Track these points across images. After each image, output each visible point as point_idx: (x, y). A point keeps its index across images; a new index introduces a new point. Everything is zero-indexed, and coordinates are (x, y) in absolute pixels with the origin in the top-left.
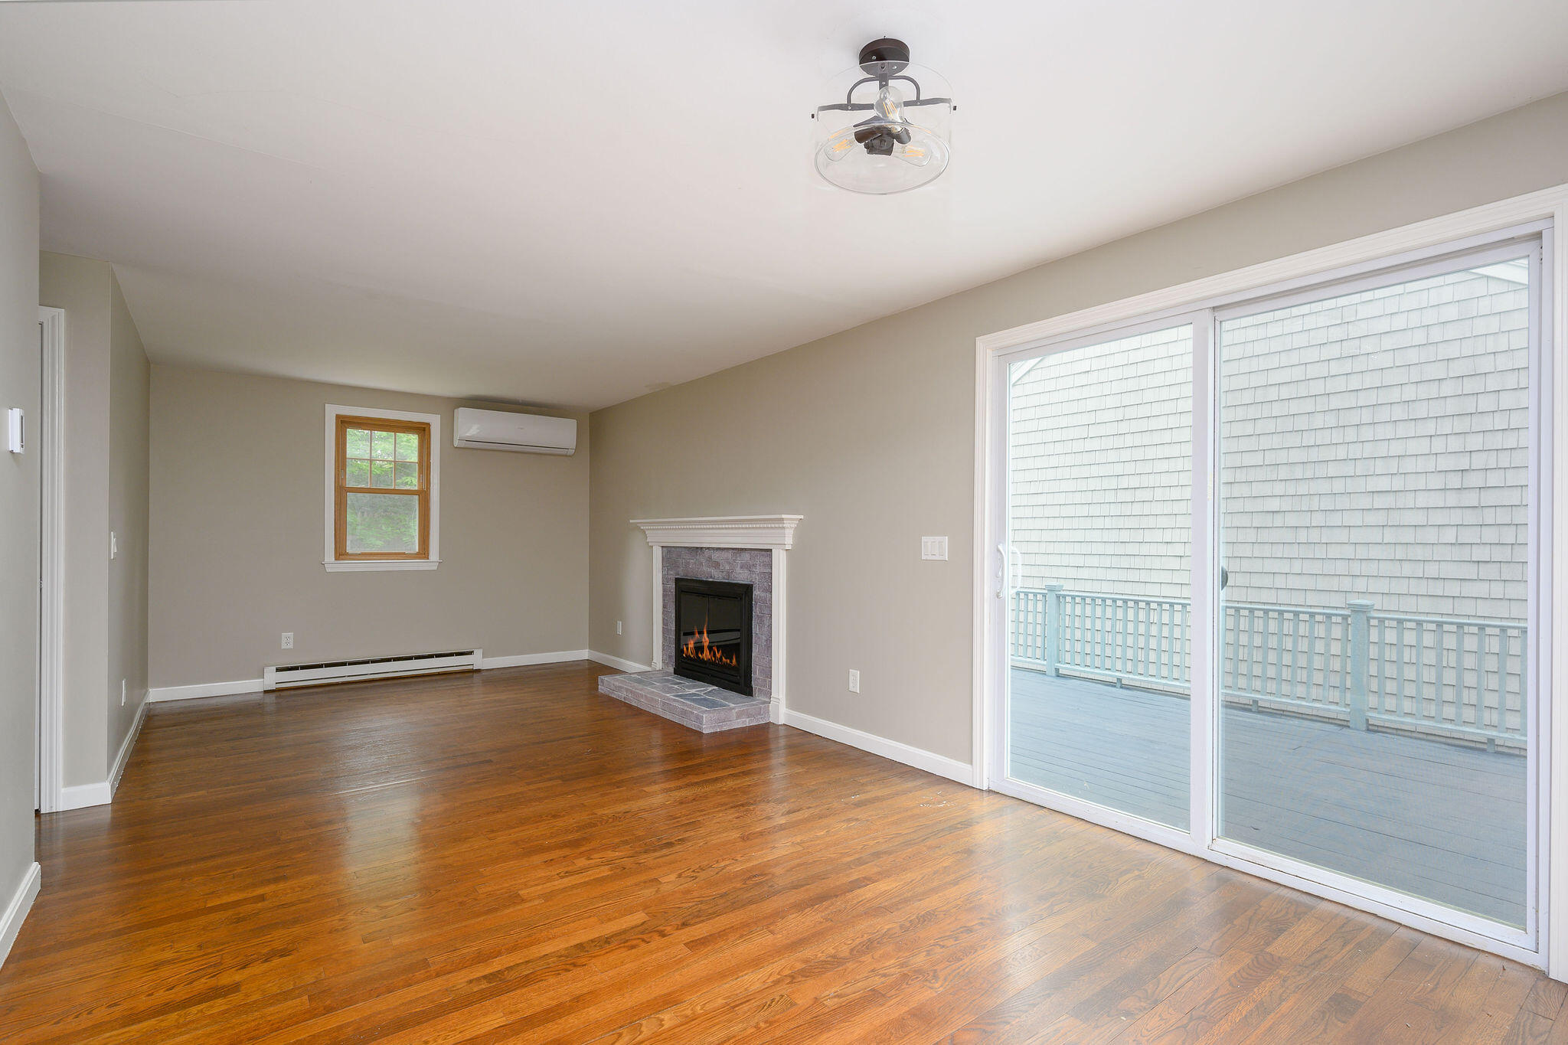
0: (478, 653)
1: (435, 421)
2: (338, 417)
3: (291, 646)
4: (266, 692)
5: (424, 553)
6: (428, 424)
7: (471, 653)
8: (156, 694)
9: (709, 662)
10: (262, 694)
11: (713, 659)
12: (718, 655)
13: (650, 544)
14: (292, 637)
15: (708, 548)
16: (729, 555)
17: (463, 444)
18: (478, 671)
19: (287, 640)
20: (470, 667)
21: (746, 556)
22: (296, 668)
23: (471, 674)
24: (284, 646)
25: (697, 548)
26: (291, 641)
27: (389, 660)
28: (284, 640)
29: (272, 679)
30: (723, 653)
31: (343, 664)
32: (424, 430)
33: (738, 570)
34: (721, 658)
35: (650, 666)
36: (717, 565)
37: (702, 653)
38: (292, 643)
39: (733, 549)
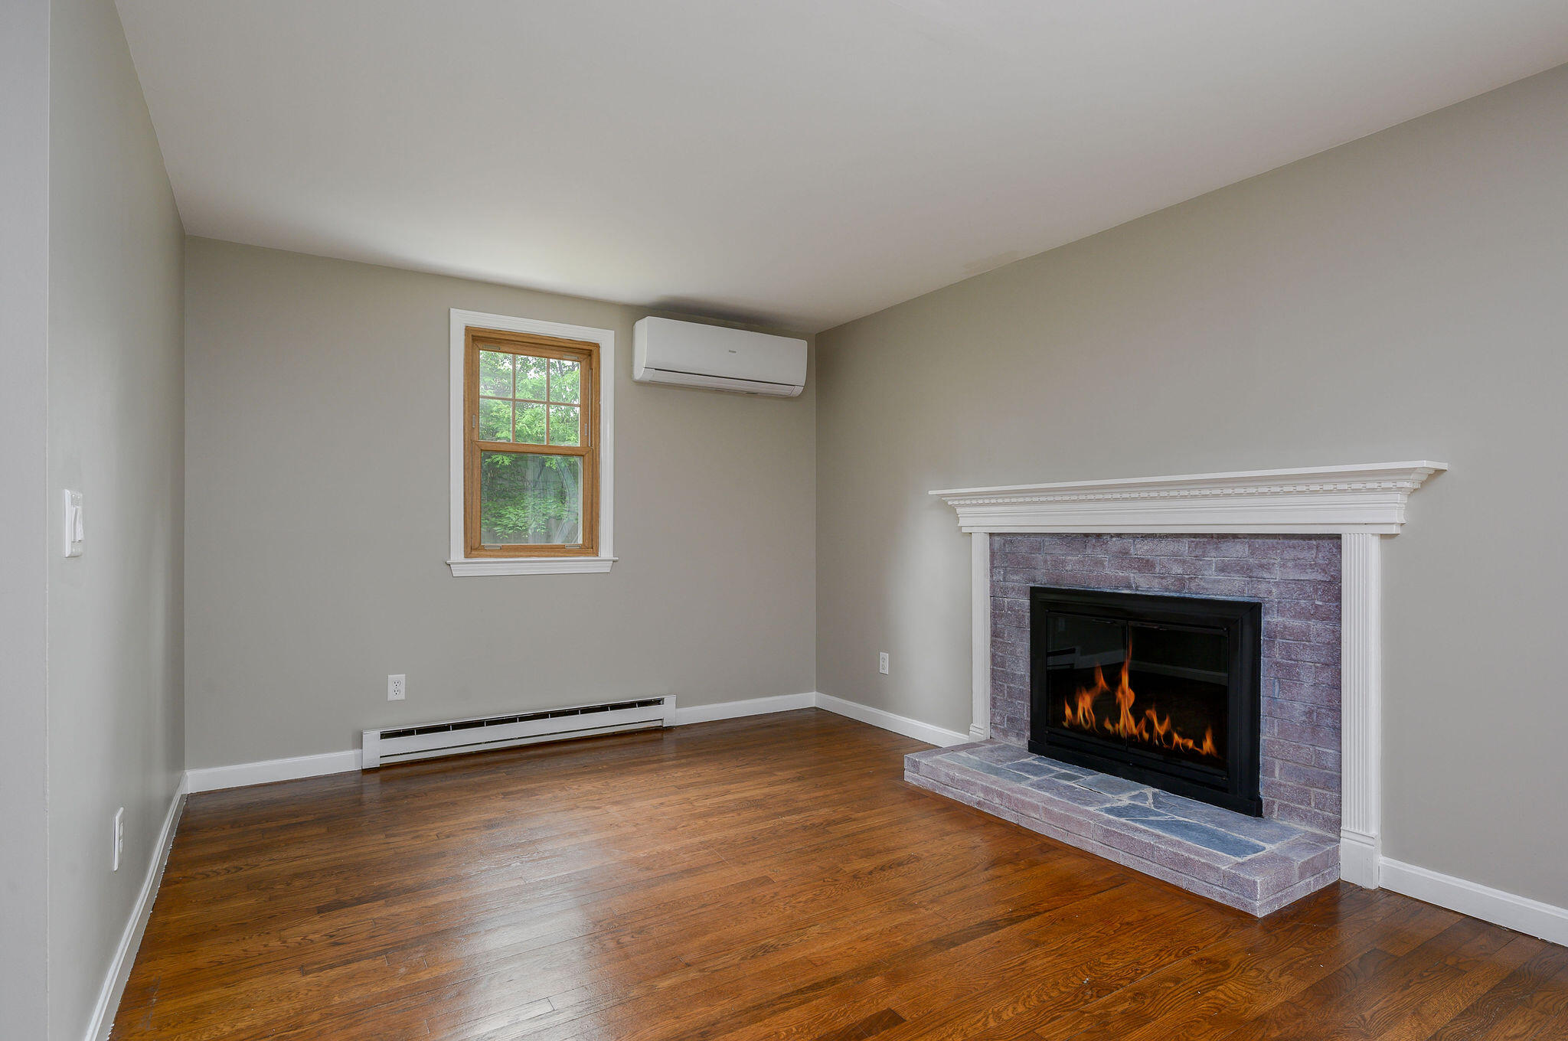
0: (670, 701)
1: (606, 340)
2: (468, 329)
3: (402, 696)
4: (366, 771)
5: (591, 546)
6: (597, 346)
7: (658, 702)
8: (197, 780)
9: (1133, 741)
10: (361, 775)
11: (1146, 736)
12: (1160, 729)
13: (964, 530)
14: (403, 682)
15: (1119, 535)
16: (1184, 547)
17: (652, 376)
18: (669, 729)
19: (396, 686)
20: (659, 724)
21: (1238, 552)
22: (409, 732)
23: (658, 735)
24: (391, 696)
25: (1087, 535)
26: (402, 688)
27: (544, 716)
28: (391, 687)
29: (375, 751)
30: (1174, 725)
31: (479, 724)
32: (590, 354)
33: (1211, 574)
34: (1168, 737)
35: (967, 732)
36: (1146, 565)
37: (1116, 719)
38: (403, 691)
39: (1196, 536)
